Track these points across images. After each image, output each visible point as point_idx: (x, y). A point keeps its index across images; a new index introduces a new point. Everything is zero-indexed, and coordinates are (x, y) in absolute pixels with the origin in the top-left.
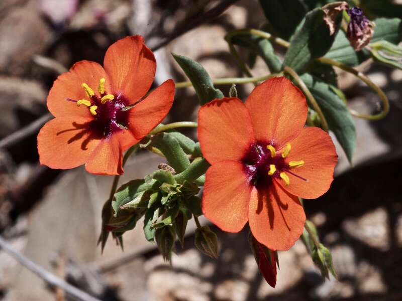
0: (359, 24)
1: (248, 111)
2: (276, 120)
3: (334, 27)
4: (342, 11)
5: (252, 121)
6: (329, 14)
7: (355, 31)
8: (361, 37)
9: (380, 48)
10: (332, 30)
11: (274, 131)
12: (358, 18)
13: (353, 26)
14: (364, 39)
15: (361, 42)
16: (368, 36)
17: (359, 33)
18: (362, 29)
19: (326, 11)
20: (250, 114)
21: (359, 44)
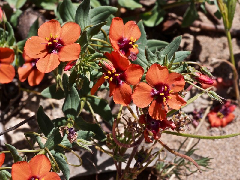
0: (72, 134)
1: (30, 166)
2: (40, 169)
3: (63, 134)
4: (66, 129)
5: (31, 169)
6: (61, 130)
7: (70, 137)
8: (73, 139)
9: (80, 141)
10: (62, 136)
11: (39, 173)
12: (72, 132)
13: (70, 135)
14: (74, 139)
15: (72, 140)
16: (75, 138)
17: (72, 137)
18: (73, 136)
19: (60, 129)
20: (30, 167)
21: (72, 141)
